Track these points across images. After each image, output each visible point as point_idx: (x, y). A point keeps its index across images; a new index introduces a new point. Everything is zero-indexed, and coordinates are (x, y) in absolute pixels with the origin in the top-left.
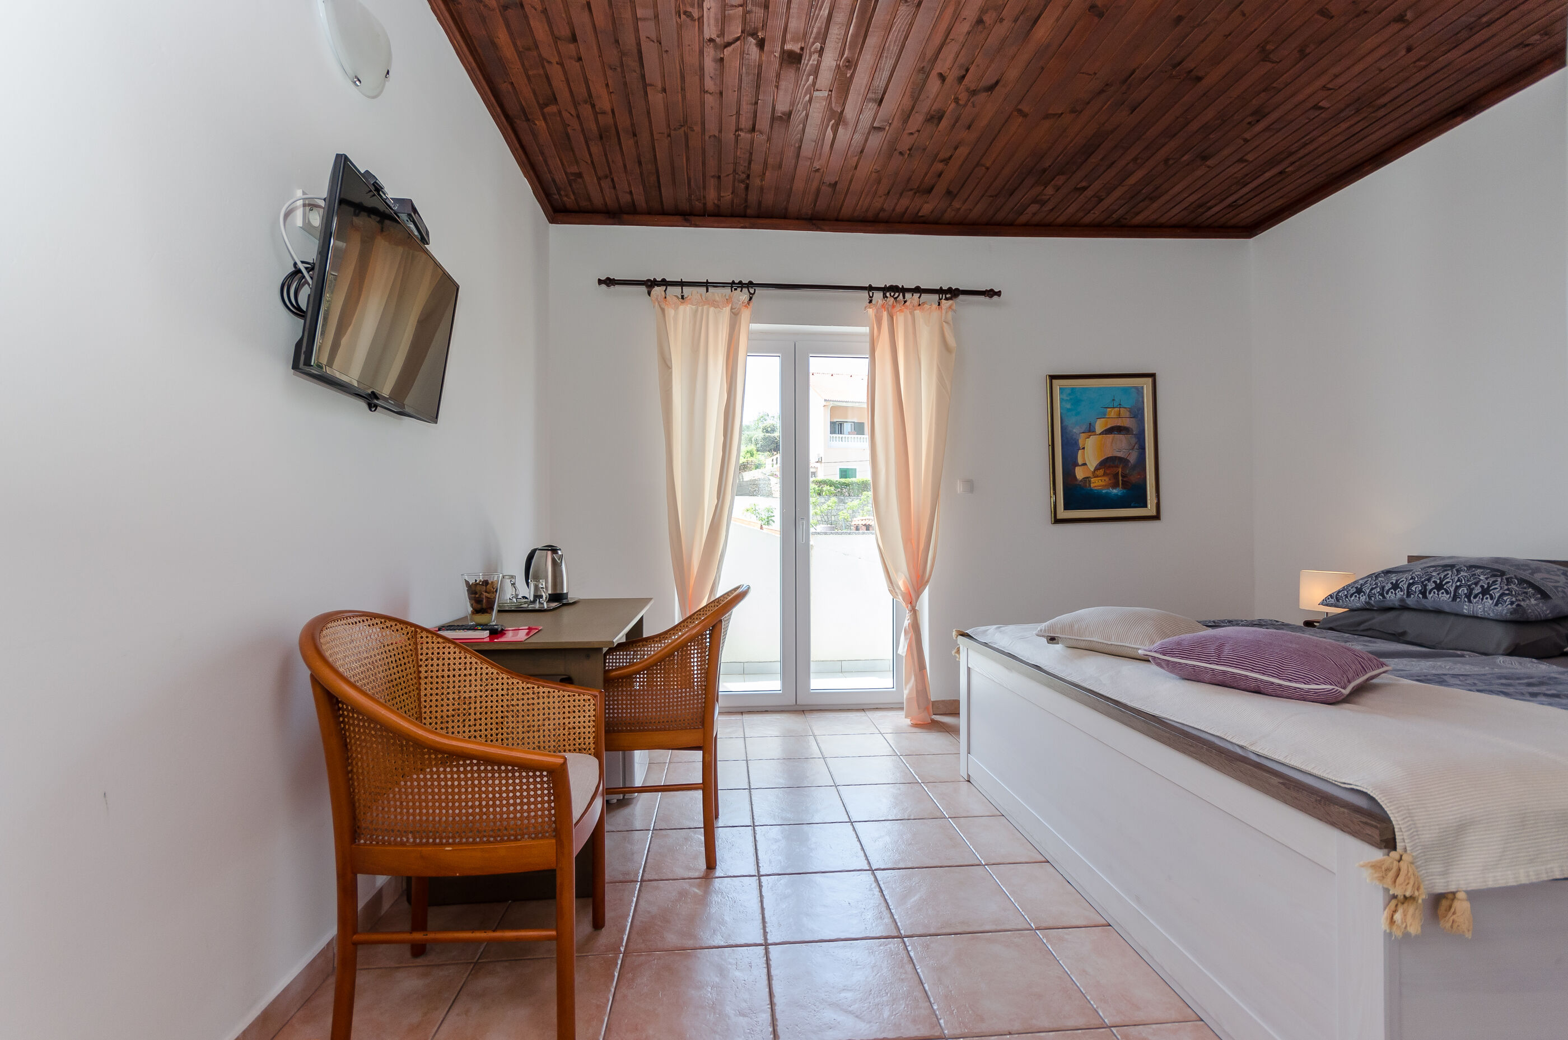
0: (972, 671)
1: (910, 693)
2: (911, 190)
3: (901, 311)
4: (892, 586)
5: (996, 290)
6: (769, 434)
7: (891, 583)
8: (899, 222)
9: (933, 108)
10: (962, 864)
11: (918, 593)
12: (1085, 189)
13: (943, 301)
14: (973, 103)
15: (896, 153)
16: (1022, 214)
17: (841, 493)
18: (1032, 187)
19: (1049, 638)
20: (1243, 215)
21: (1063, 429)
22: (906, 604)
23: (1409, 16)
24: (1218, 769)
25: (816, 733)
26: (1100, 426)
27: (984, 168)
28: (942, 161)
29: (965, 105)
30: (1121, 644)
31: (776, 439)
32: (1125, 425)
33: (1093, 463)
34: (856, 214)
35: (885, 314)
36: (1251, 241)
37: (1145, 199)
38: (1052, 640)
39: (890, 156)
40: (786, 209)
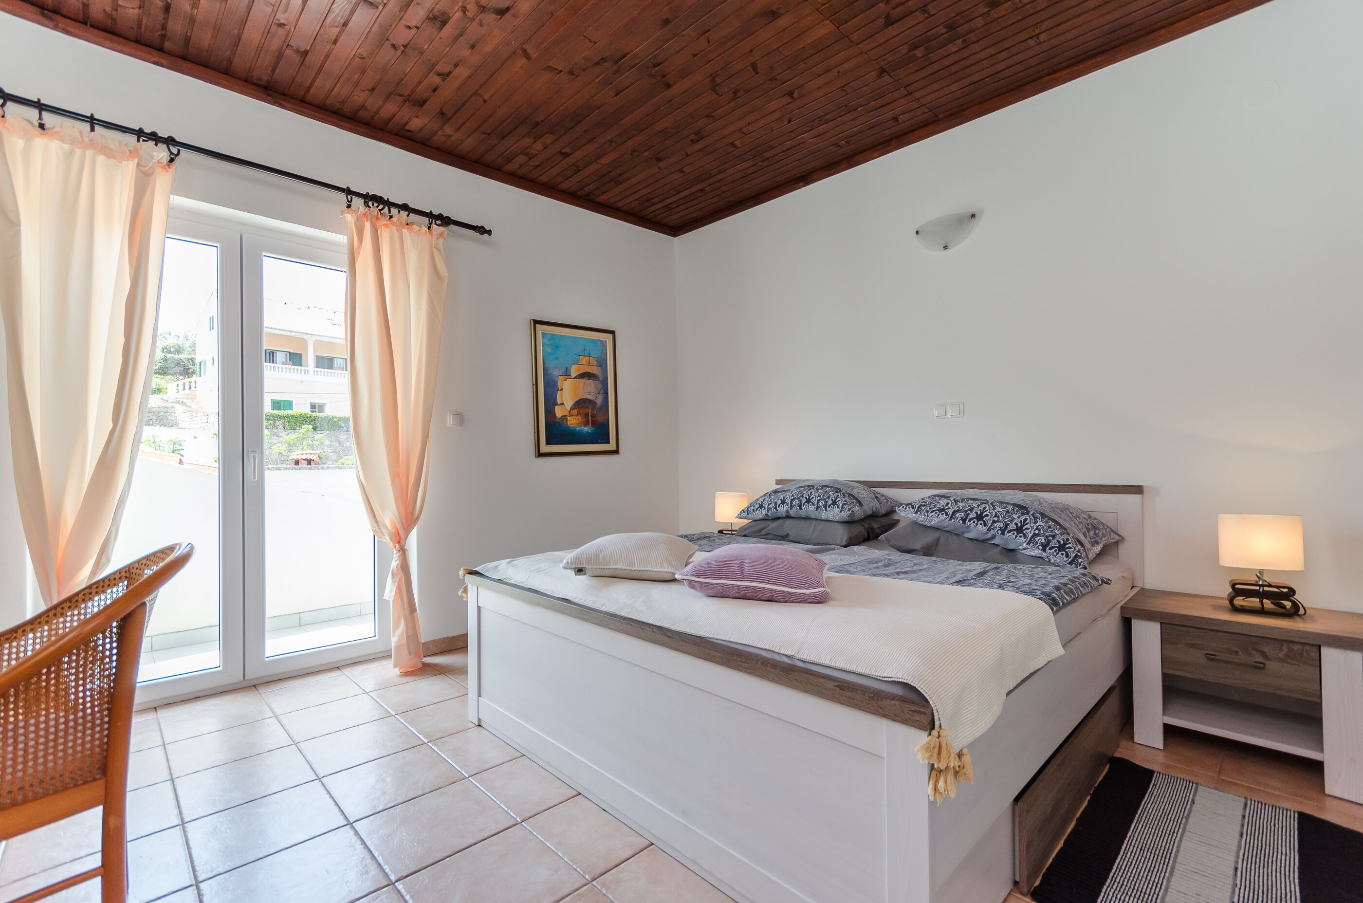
0: (482, 610)
1: (399, 640)
2: (401, 95)
3: (386, 226)
4: (378, 525)
5: (487, 229)
6: (173, 355)
7: (377, 522)
8: (382, 130)
9: (438, 7)
10: (497, 831)
11: (408, 531)
12: (567, 155)
13: (434, 227)
14: (481, 20)
15: (388, 44)
16: (510, 161)
17: (274, 426)
18: (524, 137)
19: (577, 570)
20: (673, 217)
21: (545, 370)
22: (394, 544)
23: (795, 95)
24: (773, 681)
25: (278, 711)
26: (574, 371)
27: (481, 99)
28: (439, 74)
29: (472, 20)
30: (644, 569)
31: (183, 361)
32: (594, 372)
33: (569, 404)
34: (329, 101)
35: (368, 225)
36: (675, 239)
37: (611, 181)
38: (580, 571)
39: (380, 44)
40: (230, 62)
